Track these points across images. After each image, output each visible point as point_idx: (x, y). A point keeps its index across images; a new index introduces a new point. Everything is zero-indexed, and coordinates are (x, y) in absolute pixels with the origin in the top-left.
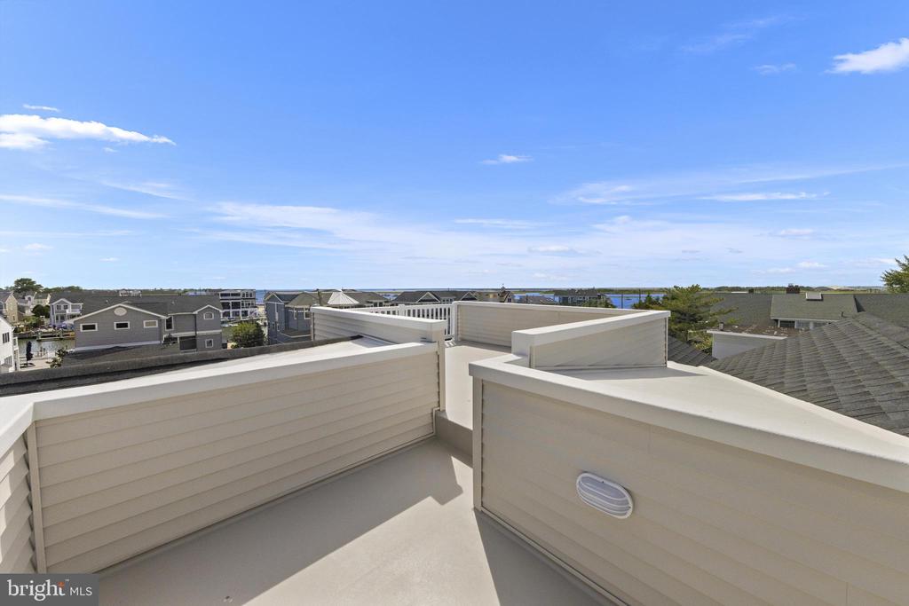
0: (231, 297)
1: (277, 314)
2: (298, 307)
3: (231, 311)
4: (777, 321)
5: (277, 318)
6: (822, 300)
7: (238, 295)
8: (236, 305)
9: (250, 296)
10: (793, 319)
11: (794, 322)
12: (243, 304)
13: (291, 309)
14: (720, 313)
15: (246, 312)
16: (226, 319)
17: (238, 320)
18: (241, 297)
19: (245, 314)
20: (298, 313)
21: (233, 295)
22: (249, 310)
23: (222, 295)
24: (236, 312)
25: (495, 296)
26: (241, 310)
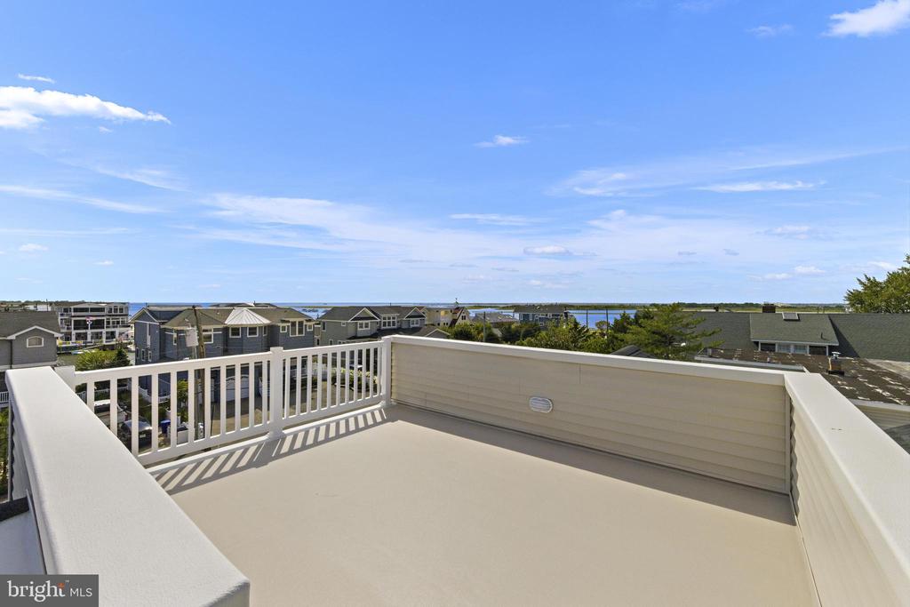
0: (90, 313)
1: (149, 337)
2: (179, 328)
3: (89, 332)
4: (757, 343)
5: (149, 343)
6: (799, 320)
7: (102, 310)
8: (98, 324)
9: (118, 311)
10: (772, 342)
11: (774, 345)
12: (108, 323)
13: (171, 330)
14: (704, 335)
15: (113, 333)
16: (81, 342)
17: (99, 345)
18: (106, 312)
19: (112, 335)
20: (179, 337)
21: (93, 310)
22: (117, 331)
23: (76, 310)
24: (97, 334)
25: (446, 313)
26: (104, 331)
